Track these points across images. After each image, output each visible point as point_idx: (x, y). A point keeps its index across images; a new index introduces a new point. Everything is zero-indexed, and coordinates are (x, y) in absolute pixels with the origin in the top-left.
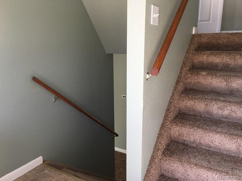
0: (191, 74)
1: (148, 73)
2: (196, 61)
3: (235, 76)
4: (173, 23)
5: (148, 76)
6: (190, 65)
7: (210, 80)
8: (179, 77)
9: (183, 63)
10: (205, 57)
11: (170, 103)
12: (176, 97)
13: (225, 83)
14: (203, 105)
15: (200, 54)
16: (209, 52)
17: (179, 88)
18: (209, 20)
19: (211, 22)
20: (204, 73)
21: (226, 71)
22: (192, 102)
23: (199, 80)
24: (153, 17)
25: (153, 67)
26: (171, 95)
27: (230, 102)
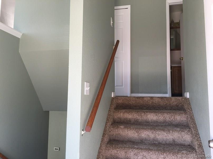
0: (113, 127)
1: (83, 130)
2: (116, 117)
3: (143, 129)
4: (99, 92)
5: (83, 133)
6: (112, 120)
7: (127, 132)
8: (105, 130)
9: (107, 119)
10: (122, 114)
11: (99, 153)
12: (104, 147)
13: (137, 134)
14: (124, 153)
15: (118, 112)
16: (124, 111)
17: (105, 139)
18: (122, 86)
19: (123, 87)
20: (122, 127)
21: (137, 124)
22: (116, 151)
23: (119, 132)
24: (86, 90)
25: (87, 125)
26: (99, 146)
27: (141, 149)
